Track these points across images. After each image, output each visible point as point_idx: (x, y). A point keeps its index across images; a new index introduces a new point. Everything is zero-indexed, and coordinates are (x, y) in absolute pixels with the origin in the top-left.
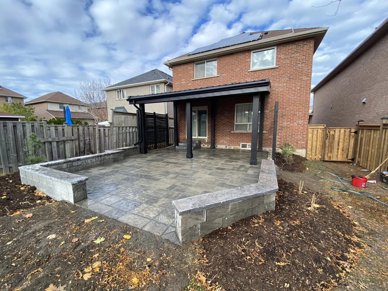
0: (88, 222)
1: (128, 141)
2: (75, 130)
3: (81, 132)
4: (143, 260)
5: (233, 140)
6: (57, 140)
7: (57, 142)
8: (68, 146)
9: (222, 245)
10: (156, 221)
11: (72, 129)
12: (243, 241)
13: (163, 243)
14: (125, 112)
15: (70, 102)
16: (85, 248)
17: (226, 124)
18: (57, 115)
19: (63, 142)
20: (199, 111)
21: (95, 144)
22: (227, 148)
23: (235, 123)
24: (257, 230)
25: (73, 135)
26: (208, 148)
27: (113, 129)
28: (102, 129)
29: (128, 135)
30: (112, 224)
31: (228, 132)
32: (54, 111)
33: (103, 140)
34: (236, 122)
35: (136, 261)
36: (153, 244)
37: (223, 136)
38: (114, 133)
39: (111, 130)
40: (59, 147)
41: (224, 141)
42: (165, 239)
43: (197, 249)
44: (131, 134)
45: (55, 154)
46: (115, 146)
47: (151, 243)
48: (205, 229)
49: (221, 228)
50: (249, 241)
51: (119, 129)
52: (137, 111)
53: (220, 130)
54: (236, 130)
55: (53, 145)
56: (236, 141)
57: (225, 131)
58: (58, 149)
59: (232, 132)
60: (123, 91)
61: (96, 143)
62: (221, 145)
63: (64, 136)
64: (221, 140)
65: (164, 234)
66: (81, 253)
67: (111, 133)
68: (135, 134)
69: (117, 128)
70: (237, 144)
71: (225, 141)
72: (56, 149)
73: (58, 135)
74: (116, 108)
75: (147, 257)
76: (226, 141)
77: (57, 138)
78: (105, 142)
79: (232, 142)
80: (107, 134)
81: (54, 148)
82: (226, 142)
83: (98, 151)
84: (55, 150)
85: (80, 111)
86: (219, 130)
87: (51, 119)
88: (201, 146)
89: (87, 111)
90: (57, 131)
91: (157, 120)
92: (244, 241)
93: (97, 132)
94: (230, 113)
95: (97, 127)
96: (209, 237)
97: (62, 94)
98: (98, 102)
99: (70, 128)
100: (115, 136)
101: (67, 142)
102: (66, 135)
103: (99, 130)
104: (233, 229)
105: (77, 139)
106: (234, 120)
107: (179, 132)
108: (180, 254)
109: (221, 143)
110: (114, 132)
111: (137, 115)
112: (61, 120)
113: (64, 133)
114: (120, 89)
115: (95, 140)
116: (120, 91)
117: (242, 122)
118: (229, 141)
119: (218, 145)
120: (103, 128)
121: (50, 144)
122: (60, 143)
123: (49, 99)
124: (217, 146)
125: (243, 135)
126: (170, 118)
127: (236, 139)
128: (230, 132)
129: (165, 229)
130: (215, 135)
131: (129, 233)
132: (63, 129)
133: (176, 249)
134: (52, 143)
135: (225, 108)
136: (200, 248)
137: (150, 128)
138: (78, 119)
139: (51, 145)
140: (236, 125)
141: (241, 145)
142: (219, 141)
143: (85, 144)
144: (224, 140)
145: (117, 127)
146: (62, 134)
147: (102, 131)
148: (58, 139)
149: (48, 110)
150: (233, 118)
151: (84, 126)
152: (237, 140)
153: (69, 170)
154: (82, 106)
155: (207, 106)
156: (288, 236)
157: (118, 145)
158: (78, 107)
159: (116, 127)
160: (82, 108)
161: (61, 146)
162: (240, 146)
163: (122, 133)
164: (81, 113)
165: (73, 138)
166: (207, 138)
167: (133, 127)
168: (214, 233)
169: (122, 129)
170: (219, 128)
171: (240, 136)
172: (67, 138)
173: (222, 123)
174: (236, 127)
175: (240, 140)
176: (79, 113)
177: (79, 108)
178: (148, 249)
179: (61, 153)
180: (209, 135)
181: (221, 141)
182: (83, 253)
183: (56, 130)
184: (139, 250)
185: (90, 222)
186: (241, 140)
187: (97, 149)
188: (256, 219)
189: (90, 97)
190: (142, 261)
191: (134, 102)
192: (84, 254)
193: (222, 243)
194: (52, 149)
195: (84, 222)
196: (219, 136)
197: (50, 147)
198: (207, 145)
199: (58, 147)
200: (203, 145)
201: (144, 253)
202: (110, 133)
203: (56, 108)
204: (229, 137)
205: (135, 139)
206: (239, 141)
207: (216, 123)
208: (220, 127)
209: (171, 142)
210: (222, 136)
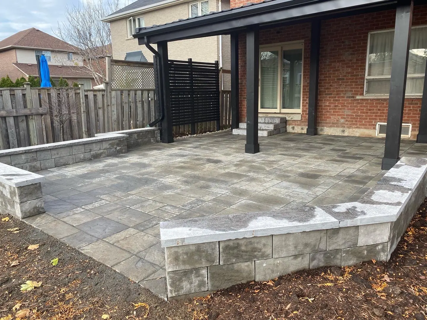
0: (33, 249)
1: (140, 118)
2: (44, 96)
3: (54, 99)
4: (96, 316)
5: (360, 116)
6: (15, 115)
7: (16, 118)
8: (33, 125)
9: (241, 310)
10: (141, 258)
11: (39, 94)
12: (287, 309)
13: (139, 294)
14: (143, 61)
15: (52, 48)
16: (14, 287)
17: (343, 79)
18: (33, 71)
19: (24, 118)
20: (285, 52)
21: (79, 123)
22: (346, 134)
23: (367, 77)
24: (324, 293)
25: (41, 106)
26: (301, 134)
27: (111, 95)
28: (91, 95)
29: (139, 105)
30: (69, 255)
31: (349, 97)
32: (27, 64)
33: (93, 115)
34: (369, 75)
35: (85, 316)
36: (121, 294)
37: (337, 106)
38: (114, 101)
39: (107, 95)
40: (19, 127)
41: (340, 117)
42: (145, 289)
43: (195, 312)
44: (146, 105)
45: (13, 139)
46: (115, 126)
47: (118, 292)
48: (218, 279)
49: (252, 281)
50: (298, 311)
51: (122, 95)
52: (155, 58)
53: (331, 94)
54: (368, 92)
55: (9, 122)
56: (366, 119)
57: (342, 95)
58: (17, 130)
59: (358, 97)
60: (139, 19)
61: (81, 121)
62: (331, 127)
63: (25, 107)
64: (332, 115)
65: (146, 279)
66: (6, 294)
67: (107, 102)
68: (152, 104)
69: (119, 92)
70: (370, 125)
71: (342, 118)
72: (13, 129)
73: (16, 106)
74: (128, 55)
75: (104, 312)
76: (344, 118)
77: (14, 110)
78: (97, 120)
79: (356, 121)
80: (100, 104)
81: (11, 129)
82: (342, 121)
83: (84, 135)
84: (12, 131)
85: (69, 63)
86: (329, 94)
87: (19, 79)
88: (286, 131)
89: (81, 64)
90: (14, 98)
91: (196, 75)
92: (289, 309)
93: (82, 100)
94: (354, 54)
95: (82, 92)
96: (223, 294)
97: (38, 33)
98: (98, 45)
99: (36, 93)
100: (114, 108)
101: (31, 117)
102: (29, 106)
103: (86, 96)
104: (276, 286)
105: (47, 112)
106: (365, 69)
107: (241, 101)
108: (160, 315)
109: (333, 123)
110: (113, 99)
111: (155, 66)
112: (35, 80)
113: (25, 101)
114: (134, 16)
115: (79, 114)
116: (134, 21)
117: (382, 74)
118: (351, 118)
119: (324, 126)
120: (92, 92)
121: (4, 122)
122: (20, 119)
123: (18, 43)
124: (322, 130)
125: (383, 104)
126: (225, 71)
127: (367, 113)
128: (353, 97)
129: (150, 271)
130: (320, 106)
131: (90, 272)
132: (24, 95)
133: (156, 307)
134: (7, 118)
135: (343, 42)
136: (201, 310)
137: (182, 92)
138: (64, 78)
139: (6, 122)
140: (369, 81)
141: (377, 127)
142: (328, 118)
143: (62, 122)
144: (338, 115)
145: (119, 90)
146: (22, 103)
147: (90, 98)
148: (17, 111)
149: (17, 64)
150: (361, 66)
151: (59, 90)
152: (369, 116)
153: (30, 166)
154: (73, 53)
155: (303, 41)
156: (391, 313)
157: (120, 126)
158: (66, 56)
159: (115, 90)
160: (73, 57)
161: (23, 125)
162: (375, 128)
163: (127, 102)
164: (71, 67)
165: (41, 111)
166: (300, 111)
167: (149, 90)
168: (236, 288)
169: (129, 94)
170: (328, 88)
171: (377, 107)
172: (31, 111)
173: (337, 77)
174: (368, 87)
175: (376, 116)
176: (67, 67)
177: (69, 59)
178: (111, 300)
179: (22, 138)
180: (305, 106)
181: (333, 119)
182: (10, 293)
183: (13, 95)
184: (96, 299)
185: (35, 250)
186: (379, 116)
187: (83, 132)
188: (333, 273)
189: (85, 34)
190: (94, 317)
191: (146, 40)
192: (10, 295)
193: (241, 307)
194: (7, 131)
195: (26, 248)
196: (329, 106)
197: (4, 126)
198: (300, 127)
199: (17, 126)
200: (291, 126)
201: (102, 306)
202: (105, 101)
203: (30, 59)
204: (351, 109)
205: (153, 115)
206: (373, 119)
207: (322, 77)
208: (331, 86)
209: (226, 122)
210: (335, 106)
